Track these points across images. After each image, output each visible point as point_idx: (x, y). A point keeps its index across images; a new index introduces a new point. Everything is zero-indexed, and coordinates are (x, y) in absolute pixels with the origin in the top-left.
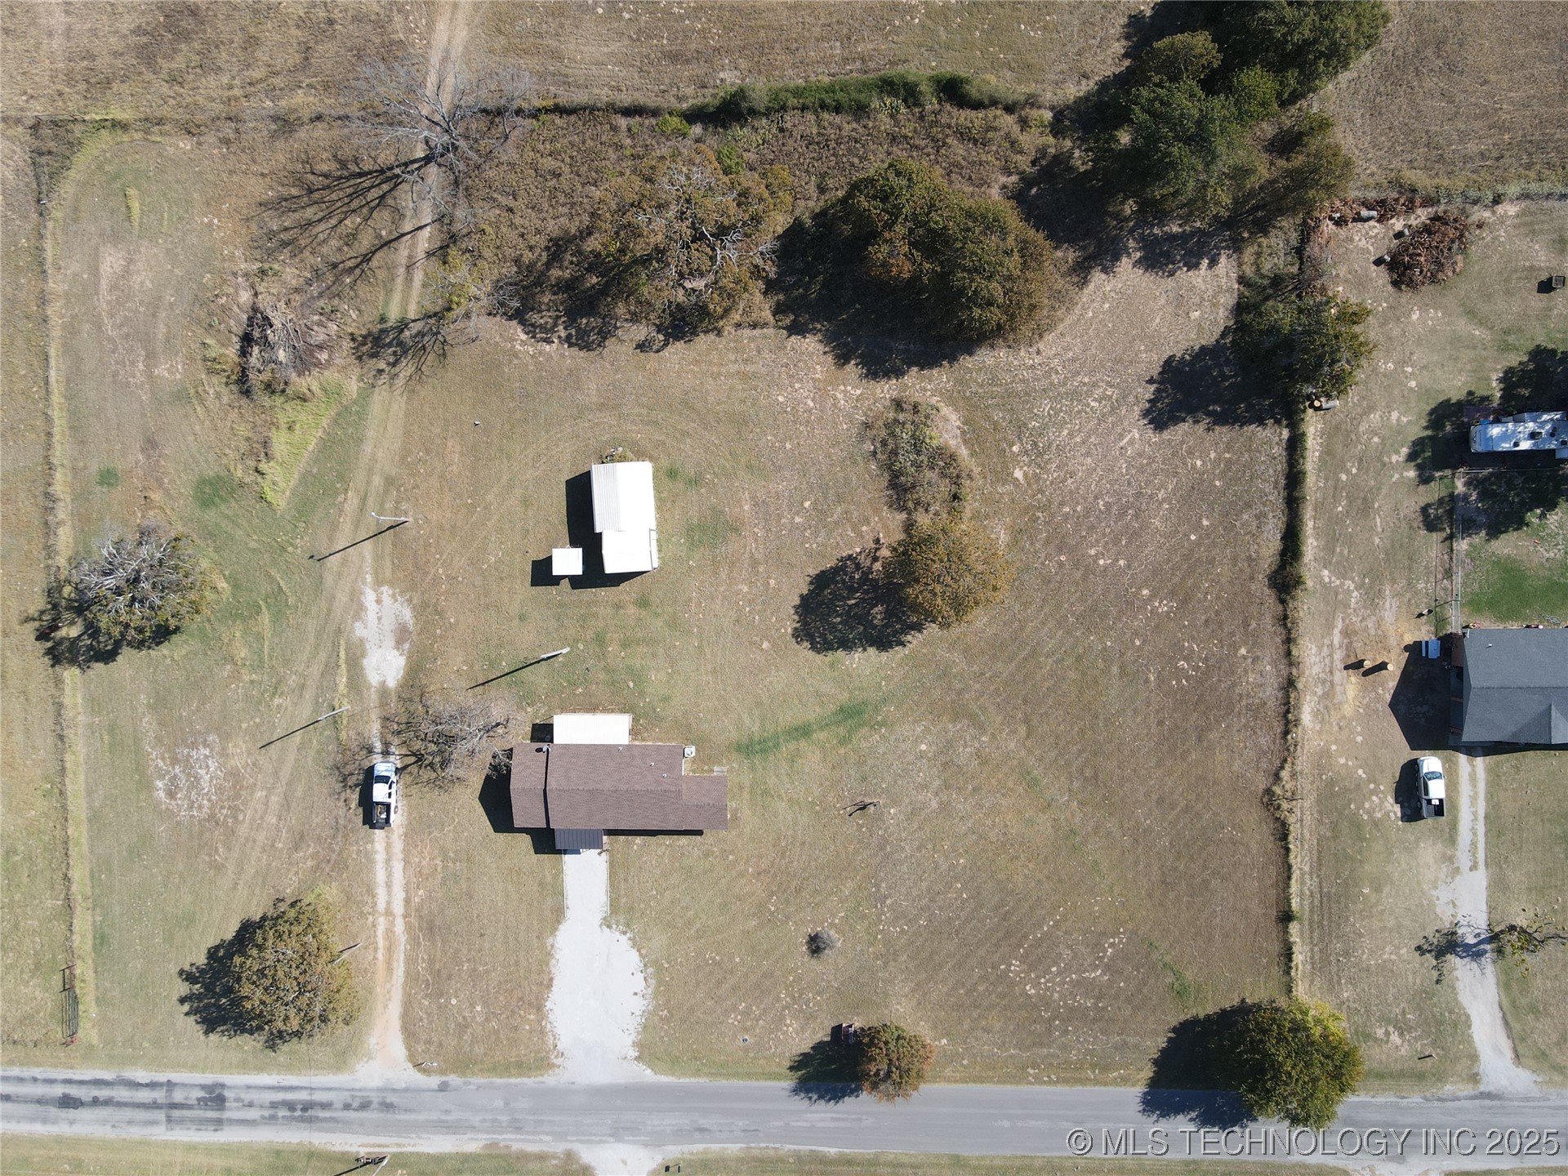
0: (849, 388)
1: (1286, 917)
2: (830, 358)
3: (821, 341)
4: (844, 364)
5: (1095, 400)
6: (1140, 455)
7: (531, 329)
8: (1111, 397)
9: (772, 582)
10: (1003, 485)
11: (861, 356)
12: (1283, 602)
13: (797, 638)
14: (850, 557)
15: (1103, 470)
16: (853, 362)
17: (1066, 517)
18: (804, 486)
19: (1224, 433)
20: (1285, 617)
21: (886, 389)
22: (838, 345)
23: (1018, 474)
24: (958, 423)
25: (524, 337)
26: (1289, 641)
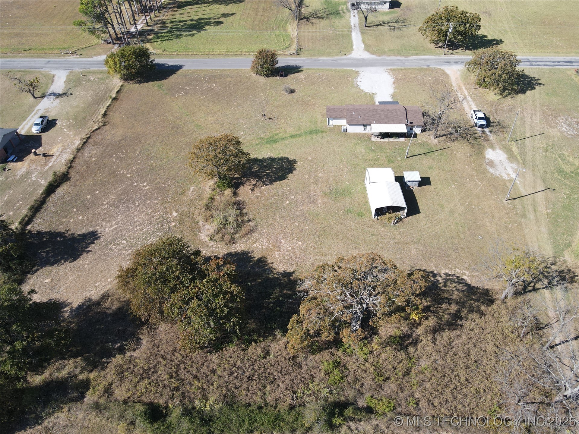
0: (260, 247)
1: (114, 99)
2: (270, 261)
3: (274, 269)
4: (261, 258)
5: (123, 244)
6: (109, 221)
7: (460, 281)
8: (114, 245)
9: (307, 177)
10: (184, 211)
11: (251, 261)
12: (68, 172)
13: (295, 161)
14: (267, 185)
15: (131, 216)
16: (256, 259)
17: (156, 199)
18: (288, 209)
19: (61, 229)
20: (69, 168)
21: (239, 247)
22: (264, 267)
23: (175, 214)
24: (201, 235)
25: (464, 277)
26: (72, 162)
